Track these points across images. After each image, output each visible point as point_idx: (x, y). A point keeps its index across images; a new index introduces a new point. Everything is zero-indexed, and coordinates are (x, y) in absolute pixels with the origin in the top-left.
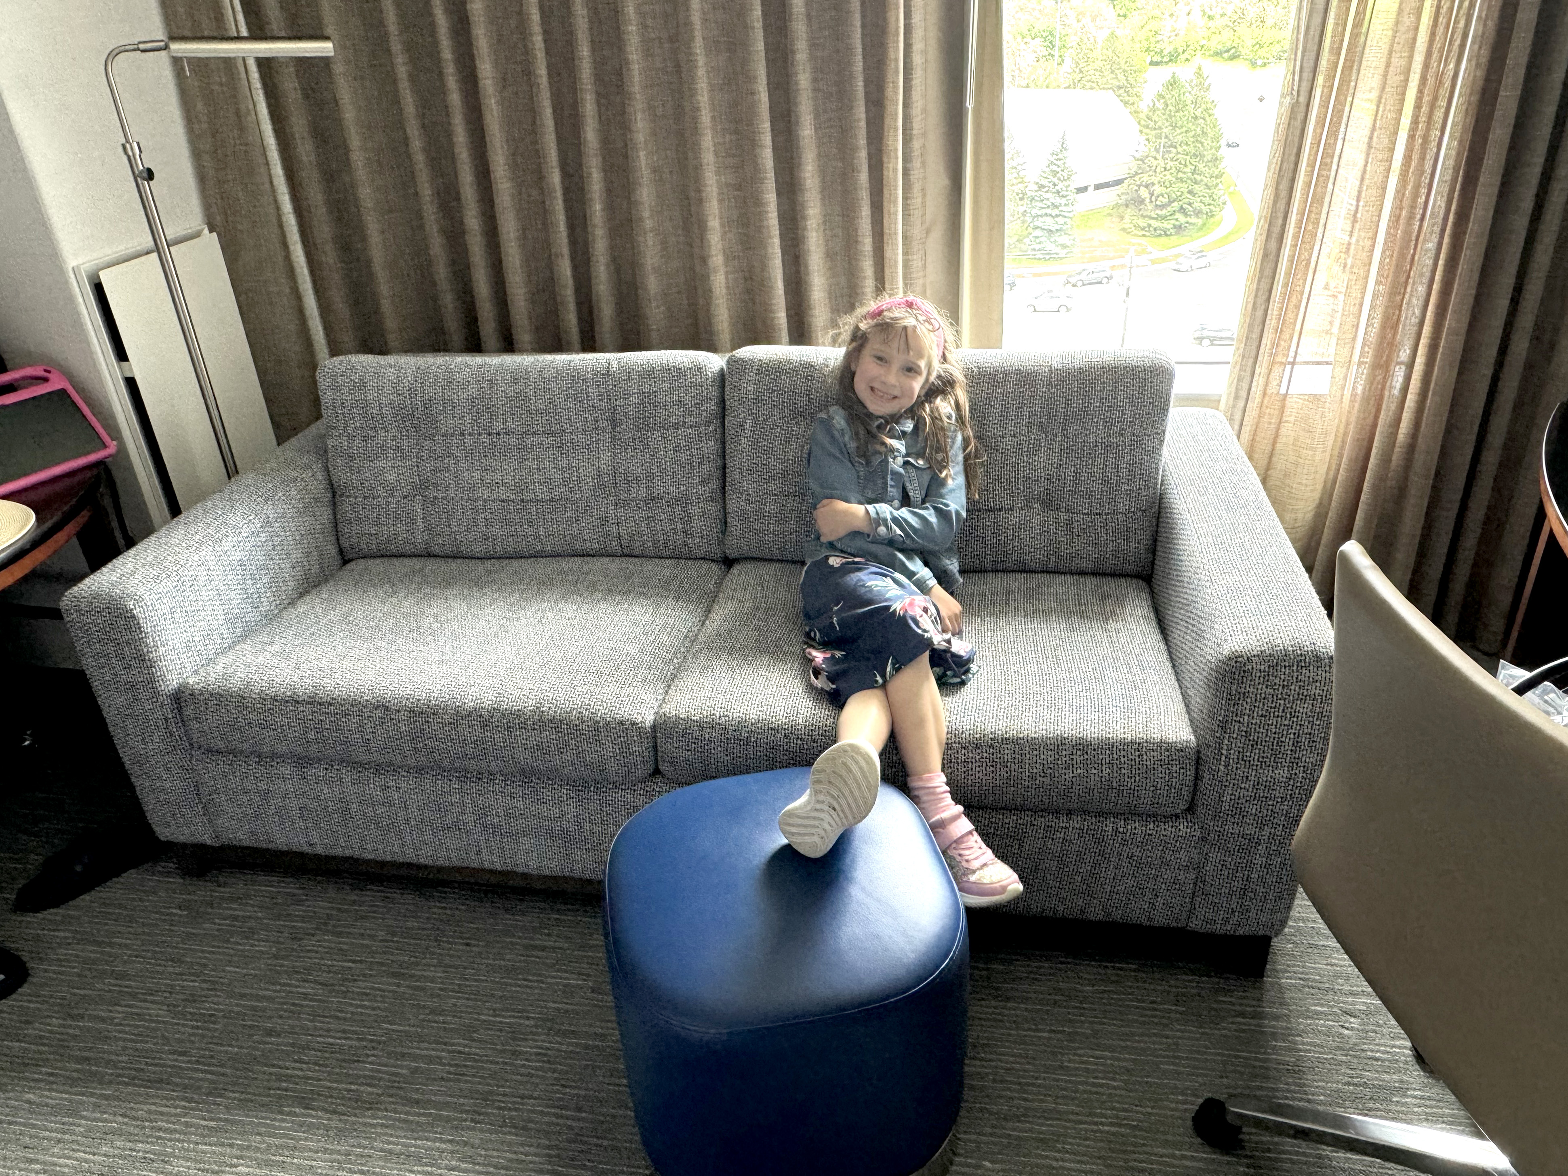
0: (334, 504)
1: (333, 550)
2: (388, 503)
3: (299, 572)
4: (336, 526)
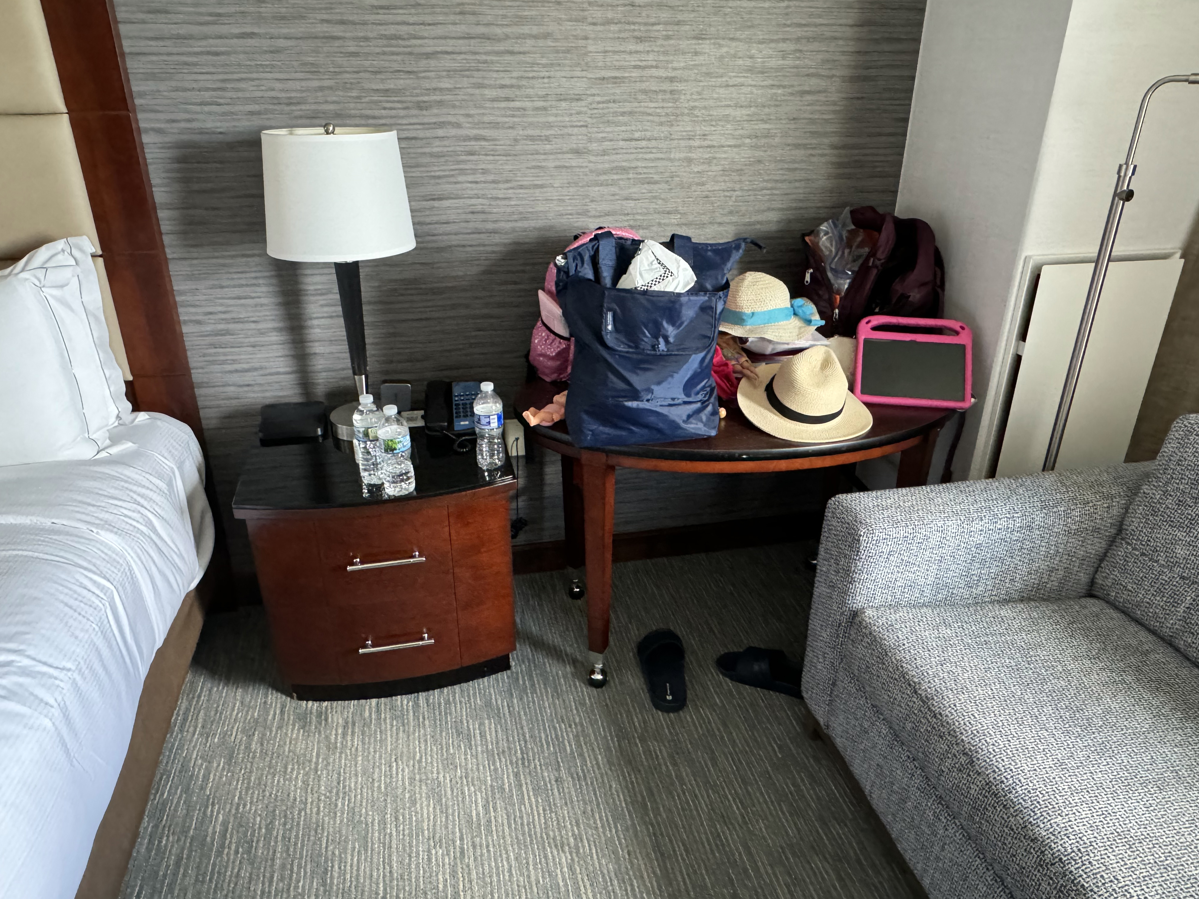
0: (1112, 542)
1: (1084, 578)
2: (1162, 573)
3: (1034, 579)
4: (1101, 560)
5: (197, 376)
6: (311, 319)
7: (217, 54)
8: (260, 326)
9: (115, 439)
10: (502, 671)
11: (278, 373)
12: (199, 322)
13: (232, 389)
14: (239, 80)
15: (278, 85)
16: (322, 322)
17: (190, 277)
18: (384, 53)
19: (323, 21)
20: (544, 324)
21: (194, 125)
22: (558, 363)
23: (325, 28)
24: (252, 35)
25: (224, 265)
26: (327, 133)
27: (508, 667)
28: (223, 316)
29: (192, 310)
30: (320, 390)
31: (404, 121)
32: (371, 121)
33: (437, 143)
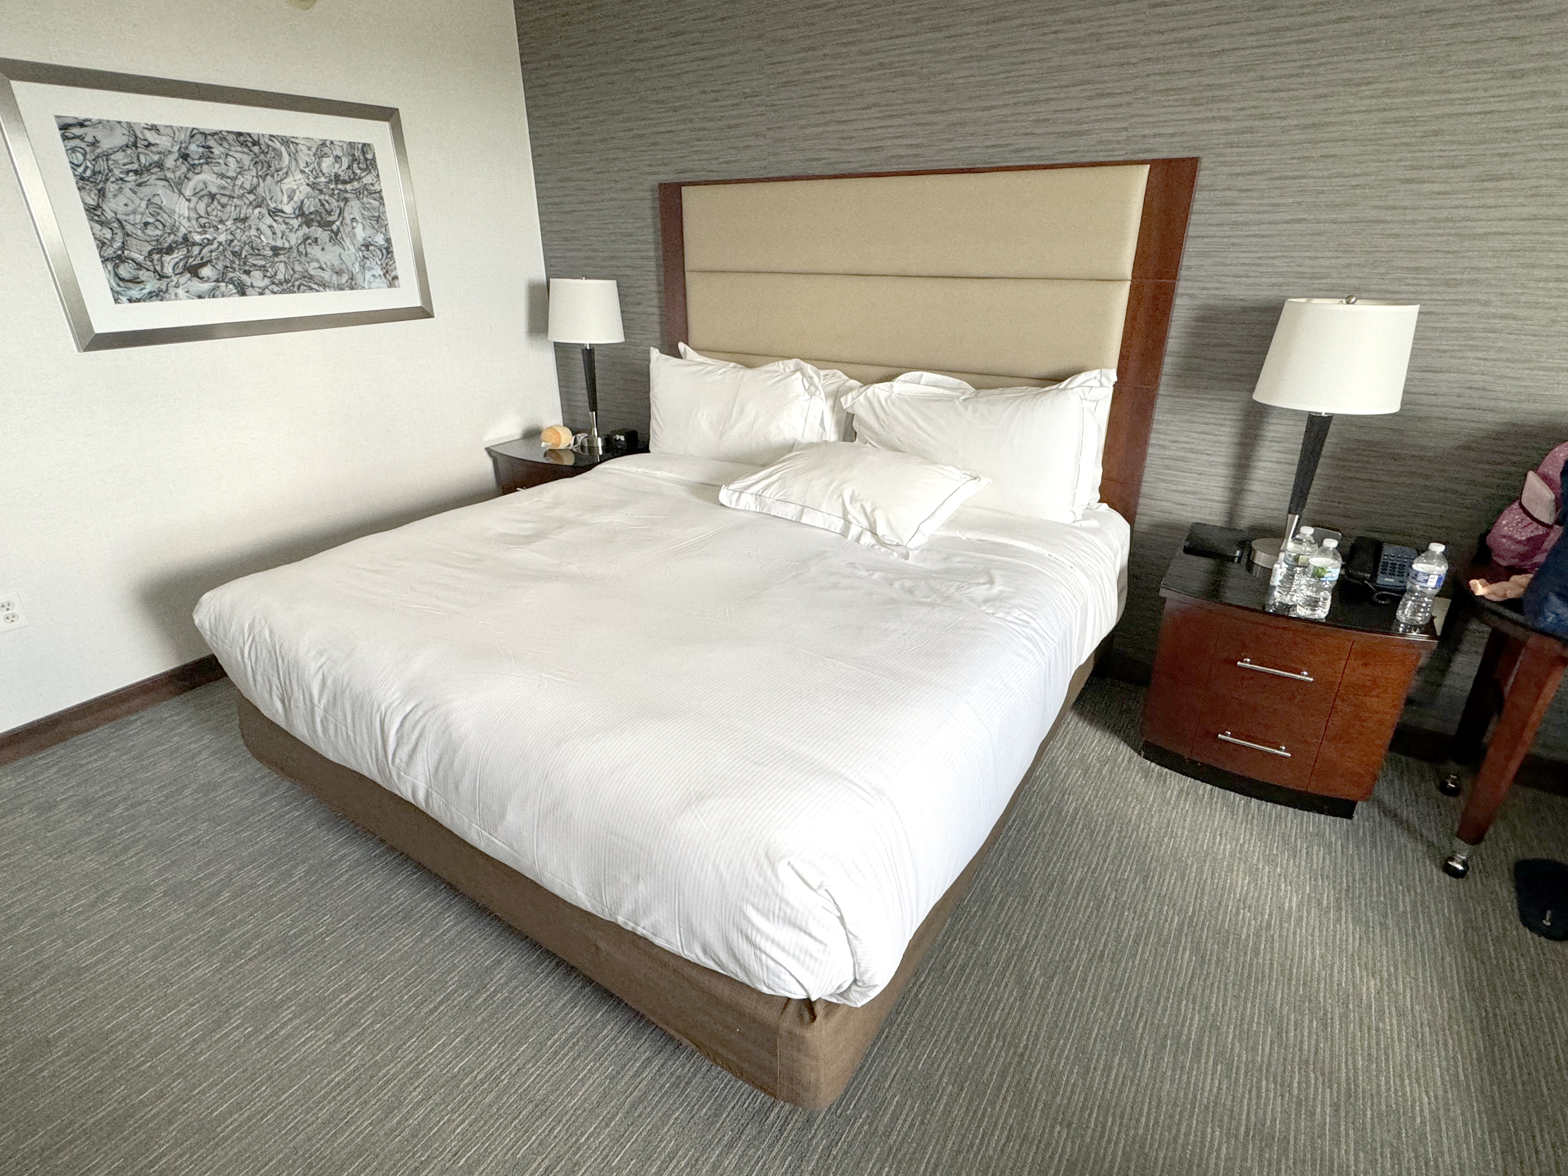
5: (1145, 488)
6: (1260, 461)
7: (1263, 236)
8: (1212, 459)
9: (1085, 517)
10: (1342, 816)
11: (1212, 500)
12: (1163, 447)
13: (1167, 504)
14: (1273, 258)
15: (1307, 262)
16: (1269, 465)
17: (1171, 411)
18: (1427, 235)
19: (1374, 207)
20: (1521, 506)
21: (1222, 292)
22: (1526, 548)
23: (1375, 213)
24: (1301, 221)
25: (1200, 405)
26: (1348, 303)
27: (1349, 816)
28: (1185, 445)
29: (1162, 436)
30: (1244, 522)
31: (1426, 297)
32: (1388, 296)
33: (1454, 318)
